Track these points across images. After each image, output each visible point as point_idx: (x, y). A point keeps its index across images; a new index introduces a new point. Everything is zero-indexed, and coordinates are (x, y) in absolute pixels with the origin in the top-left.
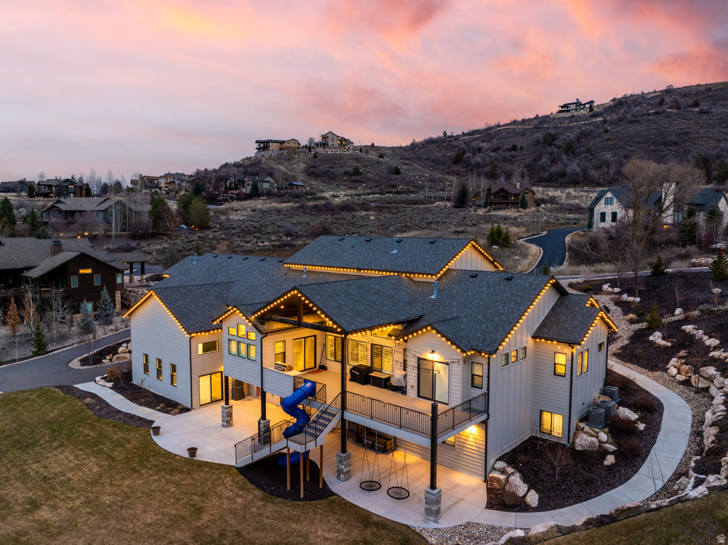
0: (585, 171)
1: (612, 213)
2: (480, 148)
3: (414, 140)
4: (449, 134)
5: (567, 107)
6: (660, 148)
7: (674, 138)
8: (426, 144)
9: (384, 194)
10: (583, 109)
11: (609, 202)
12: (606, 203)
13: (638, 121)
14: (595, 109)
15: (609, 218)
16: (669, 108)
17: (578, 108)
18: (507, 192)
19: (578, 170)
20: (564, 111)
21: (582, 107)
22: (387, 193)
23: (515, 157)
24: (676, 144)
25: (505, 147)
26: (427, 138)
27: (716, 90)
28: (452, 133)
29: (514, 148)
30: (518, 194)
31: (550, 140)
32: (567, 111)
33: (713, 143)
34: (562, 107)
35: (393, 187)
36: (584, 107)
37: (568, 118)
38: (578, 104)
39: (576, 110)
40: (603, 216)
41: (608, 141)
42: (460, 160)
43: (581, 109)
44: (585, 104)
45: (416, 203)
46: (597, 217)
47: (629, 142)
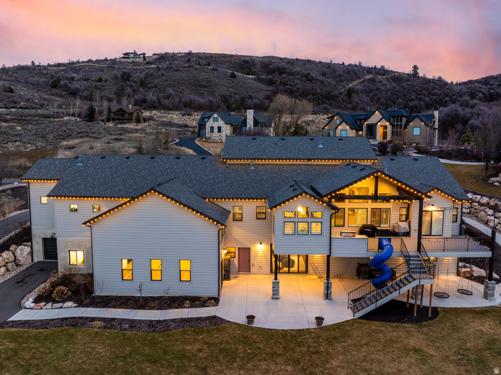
0: (159, 99)
1: (218, 127)
2: (73, 77)
4: (37, 64)
5: (128, 55)
6: (198, 88)
7: (205, 83)
8: (18, 69)
9: (10, 109)
10: (138, 58)
11: (216, 120)
12: (214, 121)
13: (179, 70)
14: (147, 59)
15: (216, 130)
16: (195, 64)
17: (135, 57)
18: (124, 111)
19: (155, 98)
20: (126, 58)
21: (138, 56)
22: (13, 108)
23: (103, 86)
24: (206, 87)
25: (93, 78)
26: (16, 65)
27: (215, 57)
28: (40, 63)
29: (100, 80)
30: (132, 113)
31: (126, 77)
32: (128, 58)
33: (225, 89)
34: (125, 55)
35: (15, 103)
36: (140, 56)
37: (130, 63)
38: (135, 54)
39: (134, 58)
40: (212, 128)
41: (167, 81)
42: (56, 86)
43: (137, 58)
44: (139, 55)
45: (48, 117)
46: (208, 129)
47: (179, 83)
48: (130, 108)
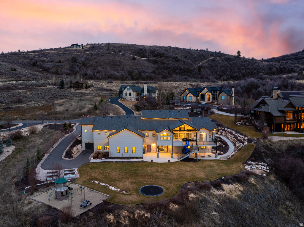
0: (94, 74)
1: (130, 93)
2: (44, 60)
3: (3, 52)
4: (21, 51)
5: (73, 45)
6: (115, 66)
7: (118, 63)
8: (11, 55)
9: (18, 81)
12: (127, 90)
13: (104, 56)
14: (84, 48)
16: (112, 52)
17: (77, 46)
19: (92, 73)
20: (72, 47)
21: (79, 46)
22: (19, 80)
23: (62, 65)
24: (119, 66)
25: (56, 61)
27: (123, 47)
29: (60, 62)
30: (83, 84)
31: (74, 60)
32: (73, 47)
33: (130, 67)
34: (71, 45)
35: (20, 77)
37: (75, 50)
38: (77, 45)
40: (126, 94)
41: (97, 62)
42: (35, 65)
46: (124, 94)
47: (104, 64)
48: (82, 81)
